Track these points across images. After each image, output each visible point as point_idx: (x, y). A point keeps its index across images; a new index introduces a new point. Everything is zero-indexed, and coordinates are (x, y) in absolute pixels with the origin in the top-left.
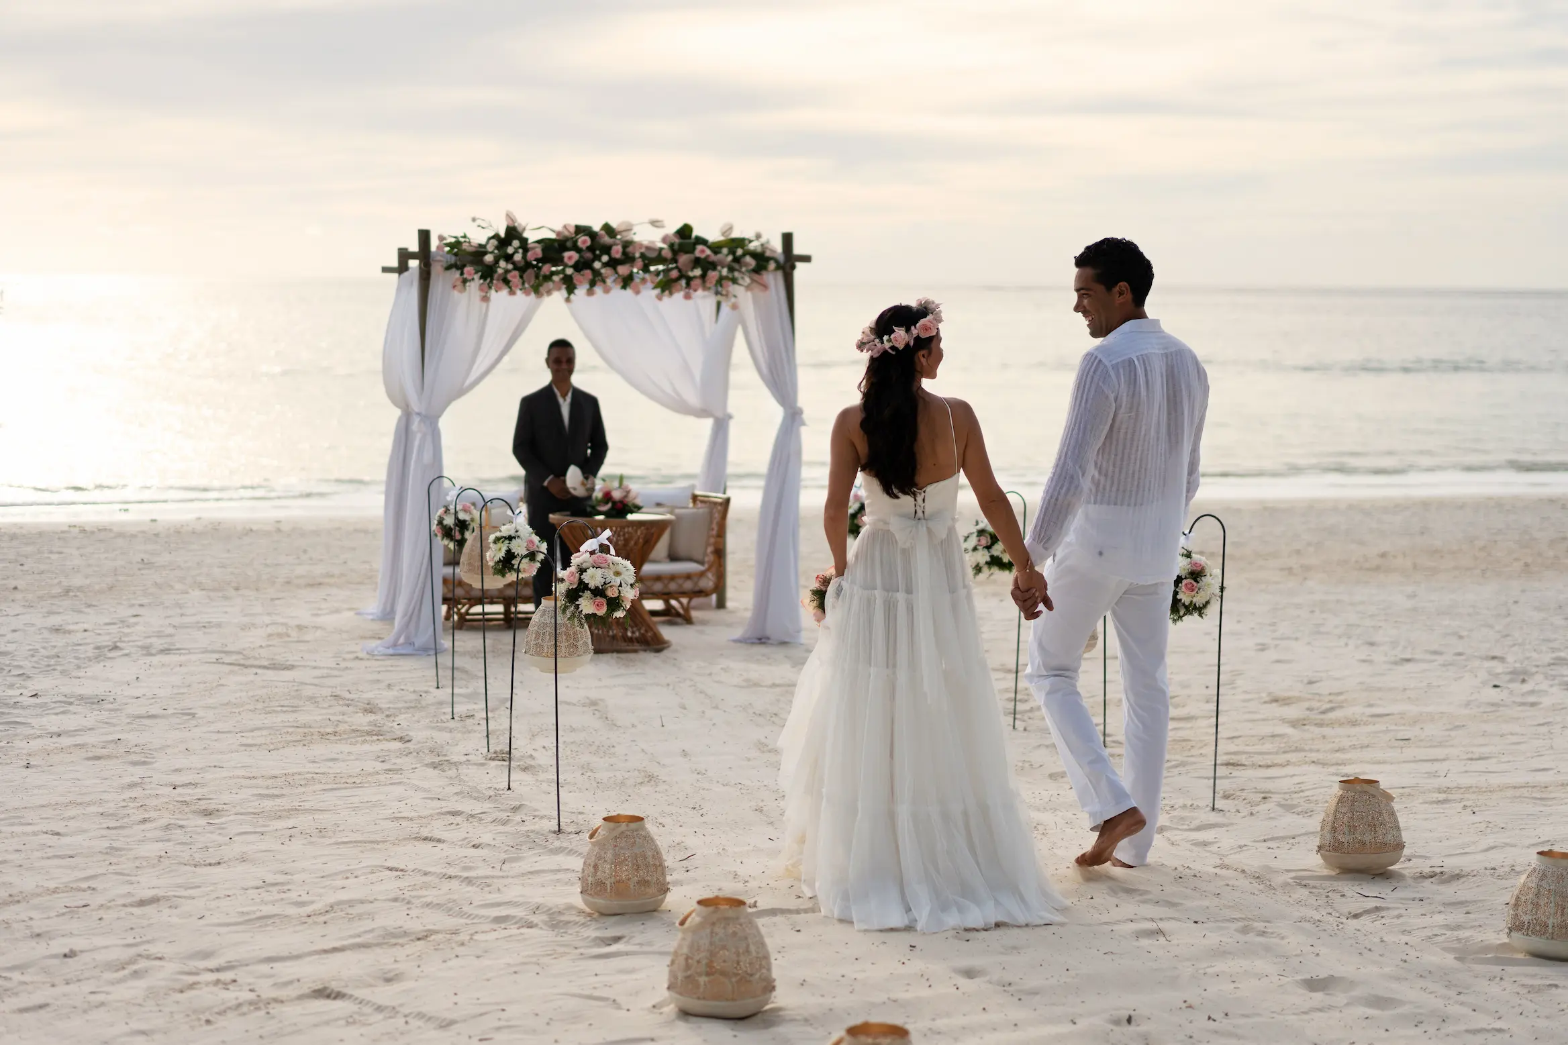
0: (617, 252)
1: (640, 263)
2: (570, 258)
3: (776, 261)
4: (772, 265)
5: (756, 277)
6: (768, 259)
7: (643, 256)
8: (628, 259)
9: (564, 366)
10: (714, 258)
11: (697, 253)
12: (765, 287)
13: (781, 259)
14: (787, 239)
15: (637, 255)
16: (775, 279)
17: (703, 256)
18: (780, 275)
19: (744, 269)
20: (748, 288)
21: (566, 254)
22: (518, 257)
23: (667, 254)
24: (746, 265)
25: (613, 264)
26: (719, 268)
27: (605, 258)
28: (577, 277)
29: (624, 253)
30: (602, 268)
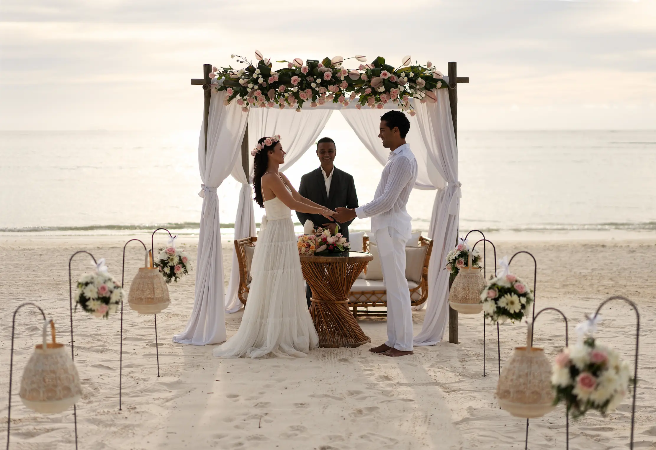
0: (328, 76)
1: (345, 83)
2: (294, 81)
3: (443, 81)
4: (439, 84)
5: (429, 93)
6: (436, 81)
7: (347, 78)
8: (335, 80)
9: (327, 155)
10: (396, 79)
11: (382, 76)
12: (435, 100)
13: (447, 80)
14: (452, 66)
15: (342, 78)
16: (443, 95)
17: (386, 78)
18: (446, 92)
19: (418, 87)
20: (422, 100)
21: (293, 78)
22: (261, 80)
23: (364, 77)
24: (420, 84)
25: (325, 84)
26: (399, 86)
27: (319, 81)
28: (302, 94)
29: (334, 76)
30: (316, 87)
